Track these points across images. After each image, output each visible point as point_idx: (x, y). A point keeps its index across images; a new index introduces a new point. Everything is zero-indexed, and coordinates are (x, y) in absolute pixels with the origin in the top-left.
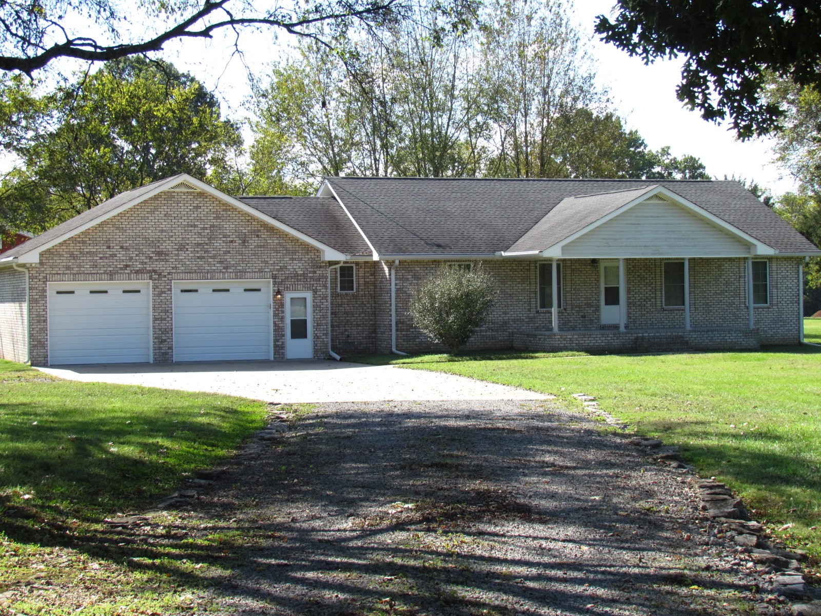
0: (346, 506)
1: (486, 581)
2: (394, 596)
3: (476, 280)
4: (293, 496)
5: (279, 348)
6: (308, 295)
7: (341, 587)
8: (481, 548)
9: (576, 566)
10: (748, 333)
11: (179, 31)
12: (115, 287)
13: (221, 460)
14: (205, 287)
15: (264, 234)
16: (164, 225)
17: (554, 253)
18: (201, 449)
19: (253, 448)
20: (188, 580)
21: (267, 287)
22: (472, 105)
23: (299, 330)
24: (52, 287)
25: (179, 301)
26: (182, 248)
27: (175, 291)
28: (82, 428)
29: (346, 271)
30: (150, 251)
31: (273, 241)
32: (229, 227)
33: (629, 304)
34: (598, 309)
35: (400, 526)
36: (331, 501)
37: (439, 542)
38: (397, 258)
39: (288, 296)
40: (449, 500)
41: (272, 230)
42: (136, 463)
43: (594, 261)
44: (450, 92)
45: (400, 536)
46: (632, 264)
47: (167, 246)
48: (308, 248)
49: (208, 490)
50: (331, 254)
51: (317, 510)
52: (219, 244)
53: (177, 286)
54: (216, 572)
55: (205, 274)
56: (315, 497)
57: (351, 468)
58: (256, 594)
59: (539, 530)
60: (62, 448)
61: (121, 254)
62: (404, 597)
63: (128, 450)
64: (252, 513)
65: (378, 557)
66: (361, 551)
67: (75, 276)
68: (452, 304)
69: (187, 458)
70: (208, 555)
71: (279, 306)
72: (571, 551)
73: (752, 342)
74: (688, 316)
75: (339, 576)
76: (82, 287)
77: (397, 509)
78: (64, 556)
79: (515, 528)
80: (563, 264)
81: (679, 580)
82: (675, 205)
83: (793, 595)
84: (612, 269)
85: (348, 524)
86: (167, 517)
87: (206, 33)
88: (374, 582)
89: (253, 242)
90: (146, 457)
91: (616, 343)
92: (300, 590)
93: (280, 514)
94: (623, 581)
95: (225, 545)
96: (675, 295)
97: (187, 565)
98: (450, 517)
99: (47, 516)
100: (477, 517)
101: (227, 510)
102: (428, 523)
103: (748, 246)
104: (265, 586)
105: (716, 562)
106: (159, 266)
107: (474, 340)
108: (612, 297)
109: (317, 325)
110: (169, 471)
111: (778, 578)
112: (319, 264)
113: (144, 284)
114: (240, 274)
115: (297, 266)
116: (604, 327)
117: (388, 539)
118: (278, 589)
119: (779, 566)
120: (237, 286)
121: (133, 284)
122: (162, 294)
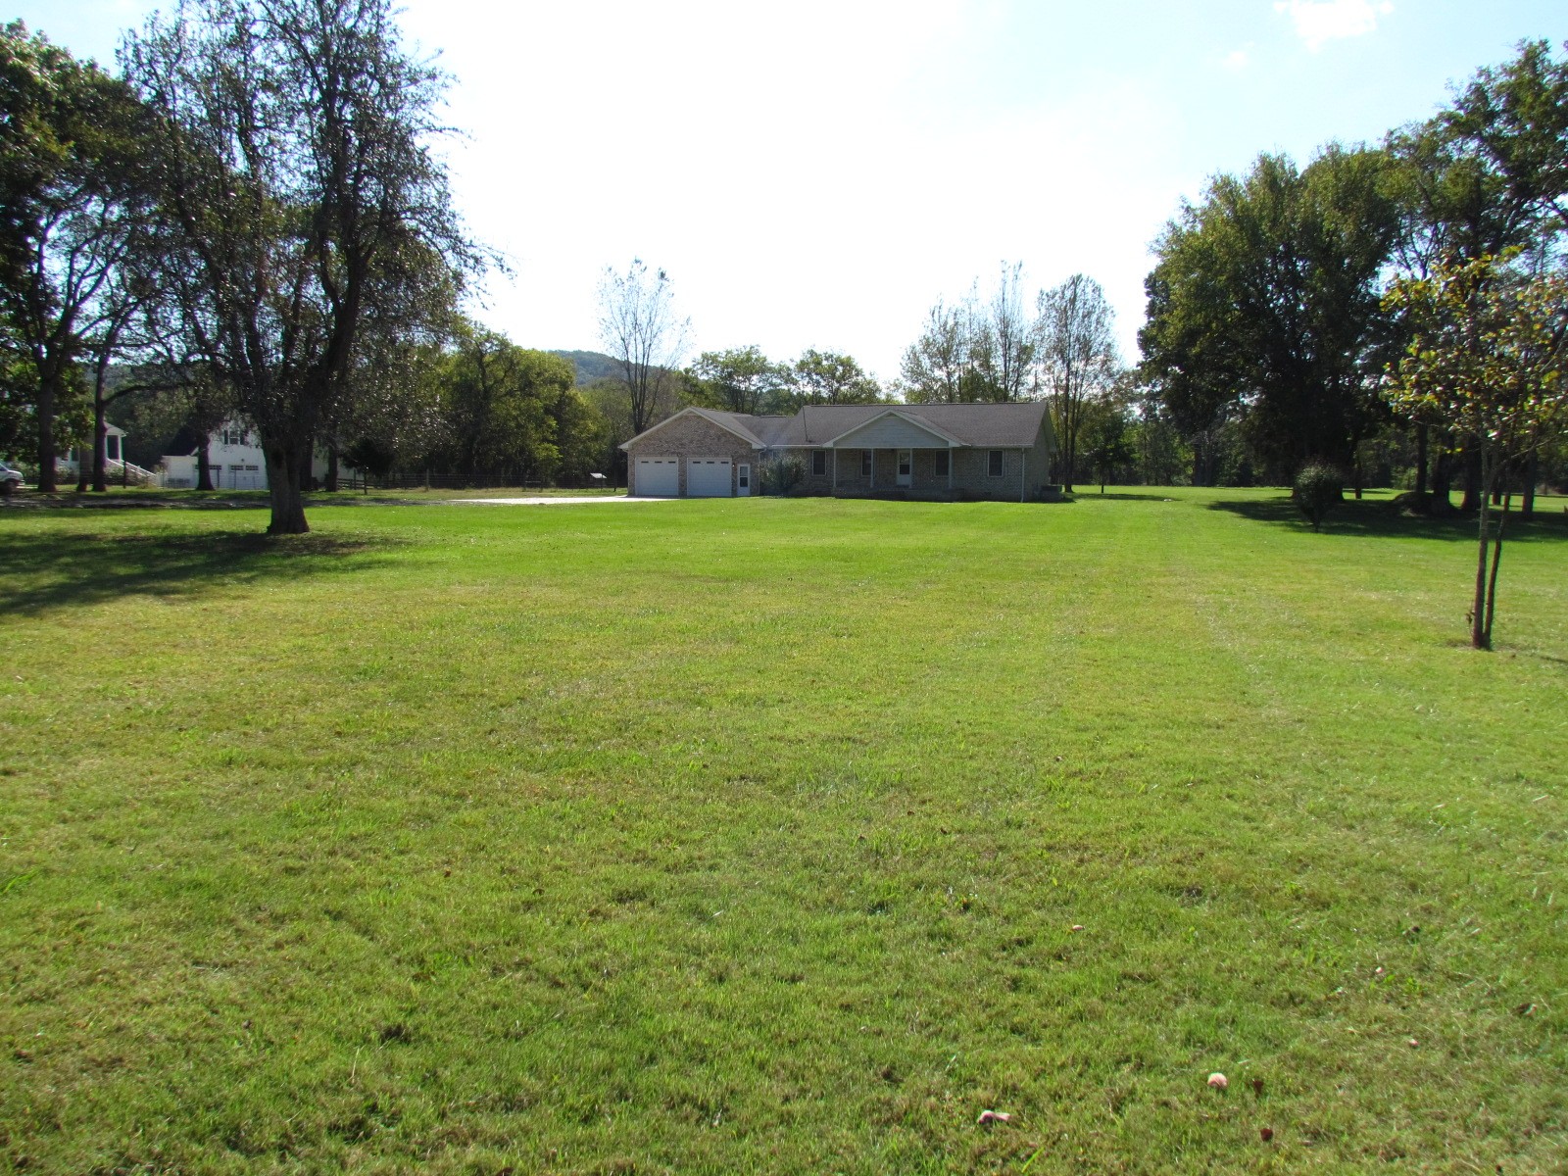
5: (734, 488)
6: (748, 466)
12: (665, 459)
14: (704, 460)
15: (728, 436)
16: (684, 431)
17: (829, 446)
21: (730, 460)
23: (744, 482)
24: (637, 460)
25: (690, 466)
26: (691, 442)
27: (689, 462)
30: (678, 443)
31: (732, 439)
32: (712, 432)
33: (915, 474)
34: (896, 476)
39: (739, 466)
41: (730, 433)
46: (917, 452)
47: (685, 441)
48: (747, 443)
50: (756, 445)
52: (708, 440)
53: (690, 460)
55: (702, 455)
61: (667, 445)
67: (647, 454)
71: (735, 470)
76: (652, 459)
82: (900, 419)
84: (905, 454)
89: (723, 439)
96: (942, 469)
106: (682, 450)
108: (905, 470)
109: (752, 480)
113: (676, 459)
114: (717, 455)
115: (743, 452)
116: (898, 486)
120: (717, 461)
121: (672, 459)
122: (682, 463)
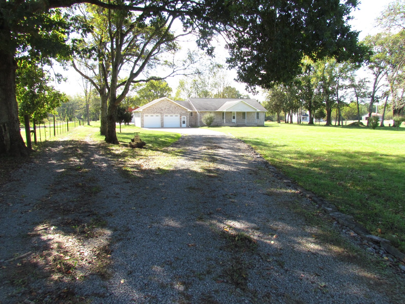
0: (197, 147)
1: (217, 156)
2: (205, 157)
3: (212, 115)
4: (188, 146)
5: (181, 125)
6: (185, 117)
7: (198, 156)
8: (216, 152)
9: (229, 154)
10: (255, 124)
11: (169, 76)
12: (155, 115)
13: (177, 141)
14: (169, 115)
15: (178, 107)
16: (162, 105)
17: (225, 111)
18: (173, 140)
19: (181, 140)
20: (177, 155)
21: (179, 116)
22: (212, 85)
23: (184, 122)
24: (144, 115)
25: (165, 117)
26: (165, 109)
27: (164, 116)
28: (155, 136)
29: (191, 113)
30: (160, 109)
31: (180, 108)
32: (173, 106)
33: (237, 119)
34: (231, 120)
35: (205, 149)
36: (194, 146)
37: (210, 151)
38: (200, 111)
39: (182, 117)
40: (211, 146)
41: (180, 106)
42: (164, 141)
43: (231, 112)
44: (208, 83)
45: (205, 151)
46: (237, 113)
47: (163, 109)
48: (185, 109)
49: (176, 145)
50: (189, 110)
51: (192, 147)
52: (171, 109)
54: (181, 154)
55: (169, 113)
56: (192, 146)
57: (196, 142)
58: (187, 157)
59: (224, 150)
60: (153, 139)
61: (155, 110)
62: (207, 157)
63: (162, 140)
64: (183, 148)
65: (203, 153)
66: (200, 152)
67: (148, 113)
68: (208, 118)
69: (172, 141)
70: (179, 152)
71: (181, 118)
72: (229, 153)
73: (256, 125)
74: (246, 121)
75: (198, 155)
76: (149, 115)
77: (204, 147)
78: (159, 152)
79: (220, 150)
80: (226, 112)
81: (243, 156)
82: (244, 103)
83: (258, 158)
84: (234, 113)
85: (197, 149)
86: (171, 148)
87: (173, 76)
88: (202, 155)
89: (177, 108)
90: (165, 140)
91: (234, 125)
92: (193, 156)
93: (188, 148)
94: (236, 156)
95: (181, 151)
96: (244, 117)
97: (177, 154)
98: (212, 148)
99: (155, 148)
100: (215, 148)
101: (179, 147)
102: (209, 149)
103: (256, 110)
104: (188, 156)
105: (248, 154)
106: (162, 112)
107: (212, 124)
108: (234, 118)
109: (187, 122)
110: (169, 143)
111: (256, 156)
112: (187, 112)
113: (159, 115)
114: (175, 113)
115: (184, 112)
116: (232, 123)
117: (203, 151)
118: (190, 156)
119: (257, 155)
120: (174, 115)
121: (157, 115)
122: (162, 116)
